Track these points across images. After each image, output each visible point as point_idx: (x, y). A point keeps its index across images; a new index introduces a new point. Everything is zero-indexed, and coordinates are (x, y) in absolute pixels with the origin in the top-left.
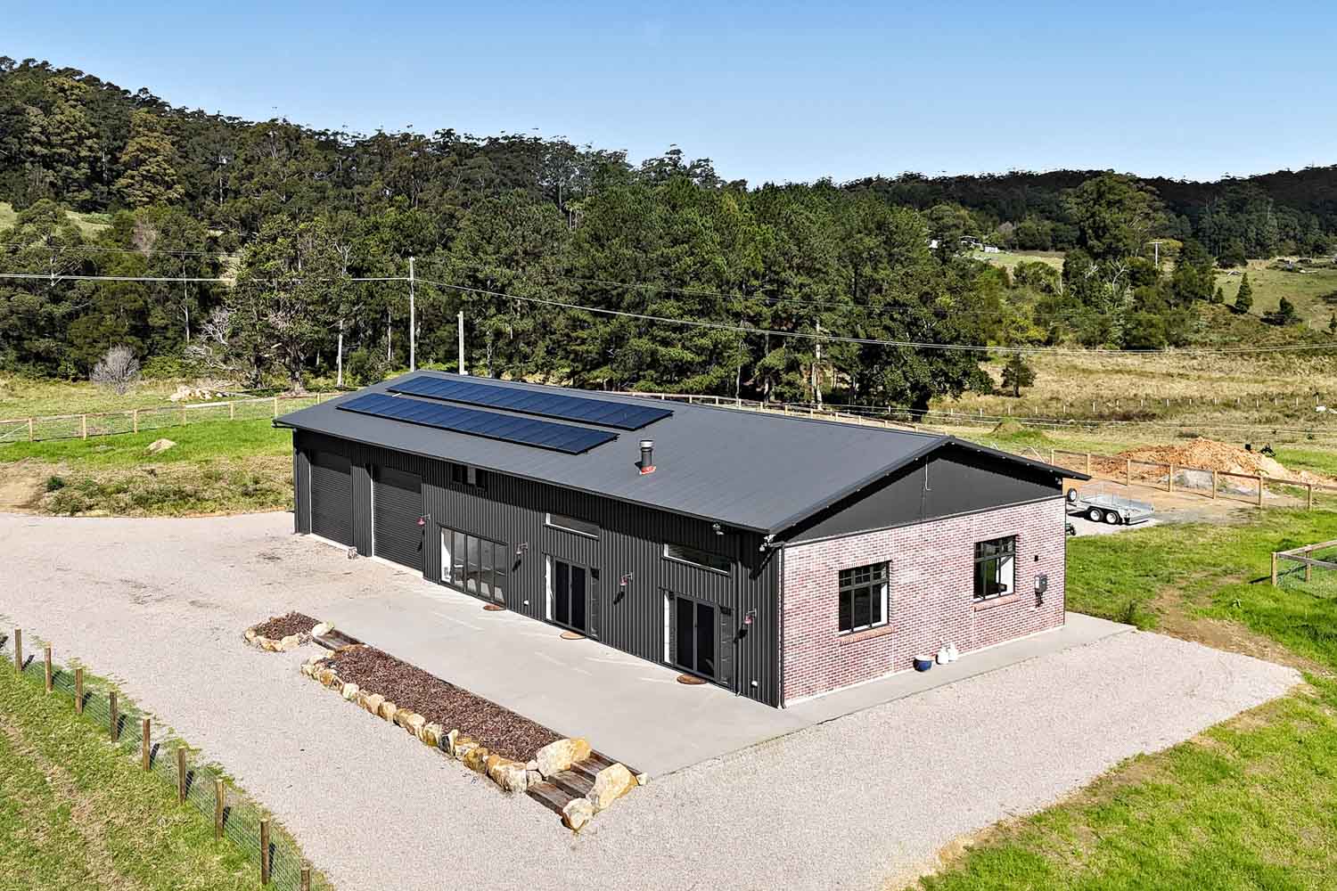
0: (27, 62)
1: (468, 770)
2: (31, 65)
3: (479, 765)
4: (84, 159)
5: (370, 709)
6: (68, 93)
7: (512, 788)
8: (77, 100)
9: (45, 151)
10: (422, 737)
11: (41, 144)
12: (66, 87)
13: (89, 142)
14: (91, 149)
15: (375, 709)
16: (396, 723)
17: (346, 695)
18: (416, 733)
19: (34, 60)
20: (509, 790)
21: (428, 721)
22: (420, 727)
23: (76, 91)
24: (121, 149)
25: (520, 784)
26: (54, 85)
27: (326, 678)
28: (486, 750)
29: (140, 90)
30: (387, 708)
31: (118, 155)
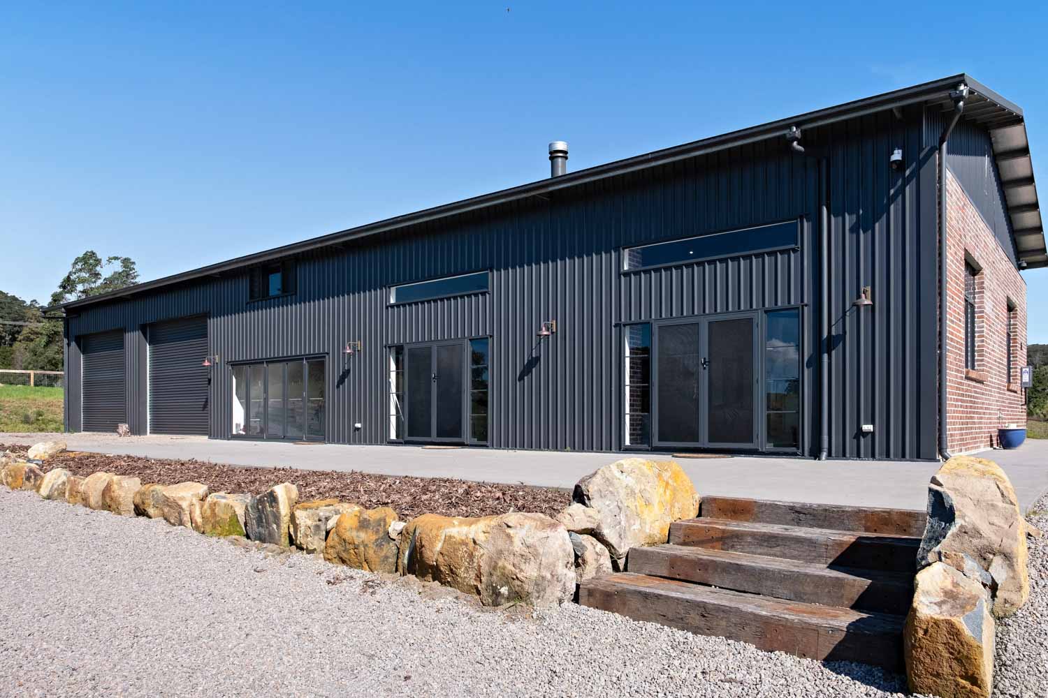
1: (340, 570)
3: (380, 546)
5: (86, 503)
7: (528, 587)
10: (199, 520)
15: (94, 498)
16: (140, 511)
17: (44, 491)
18: (186, 518)
20: (518, 596)
21: (212, 490)
22: (195, 501)
24: (18, 332)
25: (561, 570)
27: (15, 477)
28: (389, 510)
29: (32, 301)
30: (121, 487)
31: (16, 336)
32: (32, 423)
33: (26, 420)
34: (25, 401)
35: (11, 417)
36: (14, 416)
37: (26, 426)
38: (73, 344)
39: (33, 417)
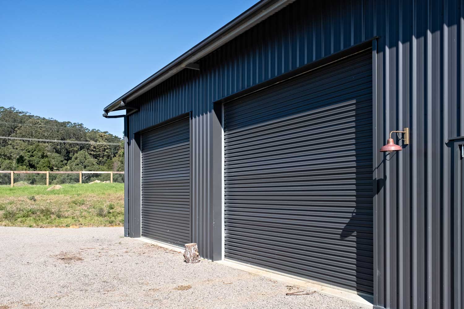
0: (93, 130)
2: (94, 131)
4: (105, 156)
6: (103, 137)
8: (106, 139)
9: (95, 153)
11: (94, 151)
12: (103, 135)
13: (107, 150)
14: (107, 152)
19: (95, 129)
23: (105, 137)
24: (117, 153)
26: (99, 135)
31: (116, 155)
32: (105, 216)
33: (100, 214)
34: (103, 196)
35: (90, 211)
36: (93, 209)
37: (101, 219)
38: (133, 142)
39: (106, 210)
